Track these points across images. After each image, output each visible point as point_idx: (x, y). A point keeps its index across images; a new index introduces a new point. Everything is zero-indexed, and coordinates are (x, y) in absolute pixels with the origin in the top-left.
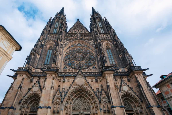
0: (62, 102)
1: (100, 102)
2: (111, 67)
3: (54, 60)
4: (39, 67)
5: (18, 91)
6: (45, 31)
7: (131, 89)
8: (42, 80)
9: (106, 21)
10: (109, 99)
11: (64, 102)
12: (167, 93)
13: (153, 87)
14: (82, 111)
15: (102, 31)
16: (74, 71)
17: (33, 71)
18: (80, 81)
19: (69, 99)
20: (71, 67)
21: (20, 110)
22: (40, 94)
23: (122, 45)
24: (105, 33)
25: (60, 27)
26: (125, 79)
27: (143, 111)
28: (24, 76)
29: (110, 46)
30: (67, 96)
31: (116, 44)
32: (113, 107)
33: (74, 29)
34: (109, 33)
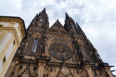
3: (44, 50)
4: (27, 54)
6: (33, 24)
8: (31, 68)
16: (57, 61)
18: (65, 71)
20: (55, 57)
24: (78, 34)
26: (98, 73)
28: (17, 62)
29: (82, 44)
33: (55, 26)
34: (81, 34)
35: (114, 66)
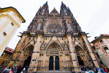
0: (45, 50)
1: (64, 50)
2: (70, 32)
3: (42, 28)
4: (34, 31)
5: (23, 44)
6: (38, 13)
7: (80, 43)
8: (35, 39)
9: (69, 9)
10: (68, 48)
11: (46, 50)
12: (97, 46)
13: (90, 43)
14: (54, 54)
15: (66, 14)
16: (51, 34)
17: (31, 34)
18: (54, 39)
19: (49, 48)
20: (50, 32)
21: (24, 53)
22: (34, 46)
23: (76, 21)
24: (68, 15)
25: (45, 12)
26: (77, 39)
27: (85, 55)
28: (26, 36)
29: (70, 22)
30: (48, 46)
31: (73, 21)
32: (70, 52)
33: (52, 13)
34: (70, 15)
35: (89, 33)
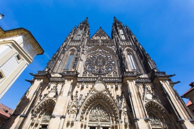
0: (78, 111)
1: (120, 112)
2: (133, 73)
3: (74, 65)
4: (59, 72)
6: (69, 38)
7: (156, 97)
8: (60, 86)
9: (127, 29)
15: (123, 38)
16: (93, 76)
19: (87, 108)
20: (91, 72)
21: (32, 118)
22: (55, 101)
23: (144, 51)
24: (126, 40)
25: (83, 34)
26: (149, 86)
28: (42, 81)
30: (85, 103)
31: (138, 50)
32: (136, 119)
33: (96, 36)
34: (130, 40)
35: (174, 75)
